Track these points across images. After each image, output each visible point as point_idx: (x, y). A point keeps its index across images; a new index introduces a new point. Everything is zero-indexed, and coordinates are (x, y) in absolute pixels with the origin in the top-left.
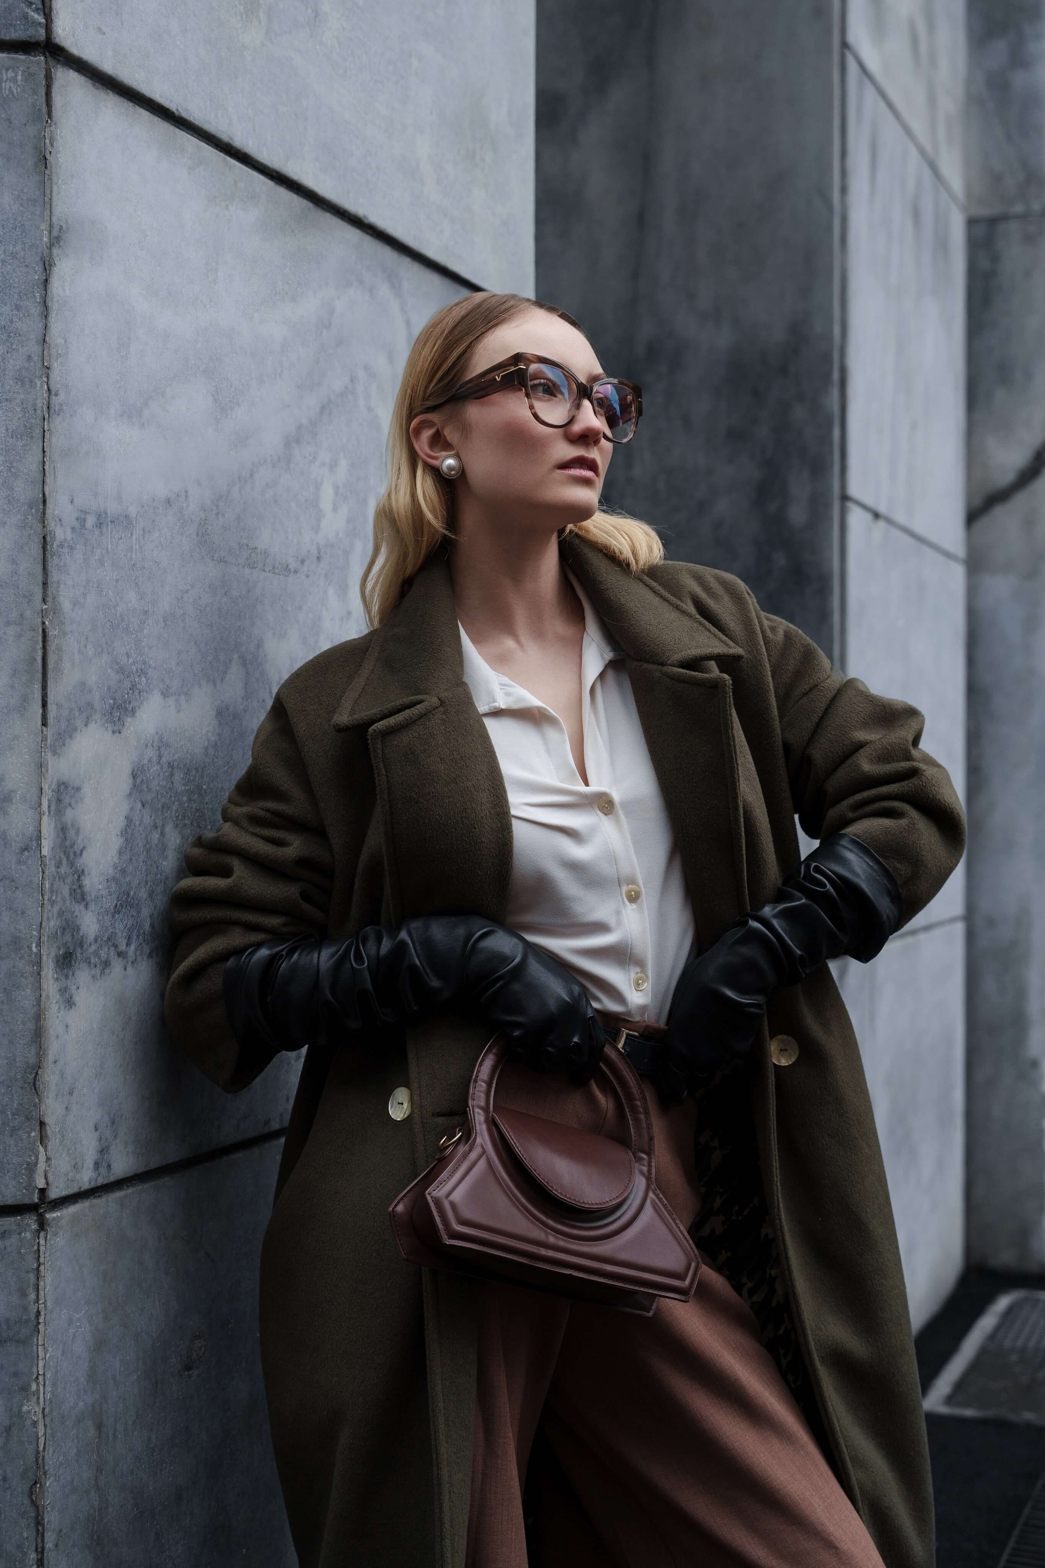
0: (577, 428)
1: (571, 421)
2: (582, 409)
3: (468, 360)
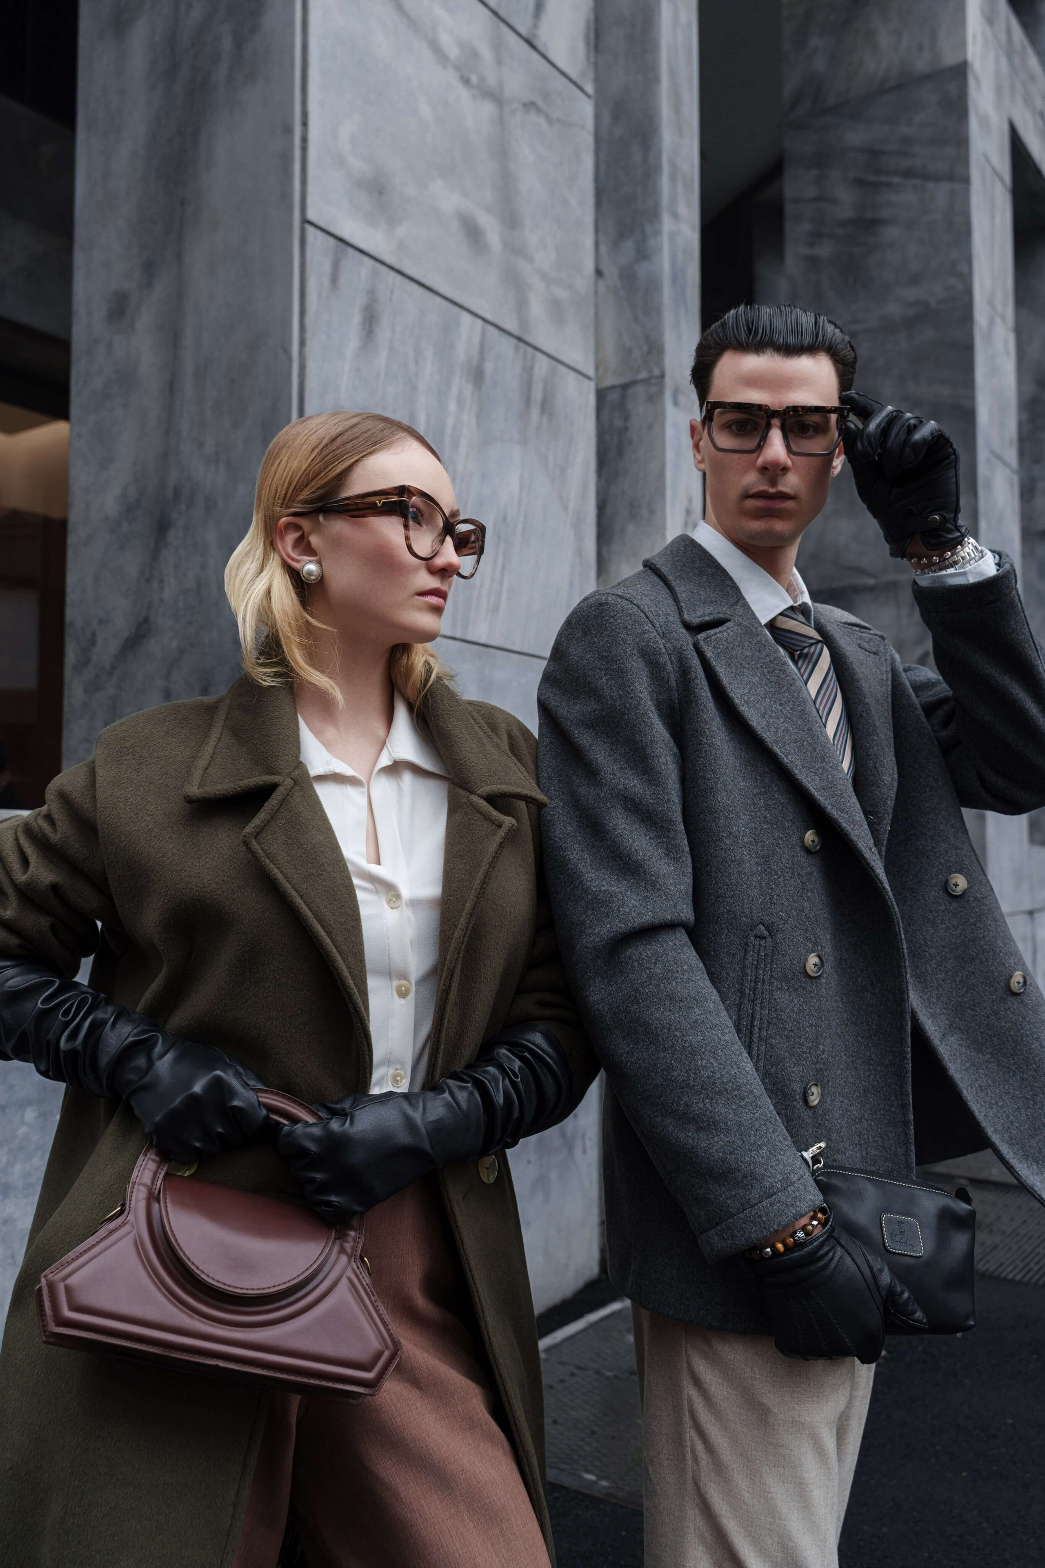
1: (435, 555)
2: (445, 544)
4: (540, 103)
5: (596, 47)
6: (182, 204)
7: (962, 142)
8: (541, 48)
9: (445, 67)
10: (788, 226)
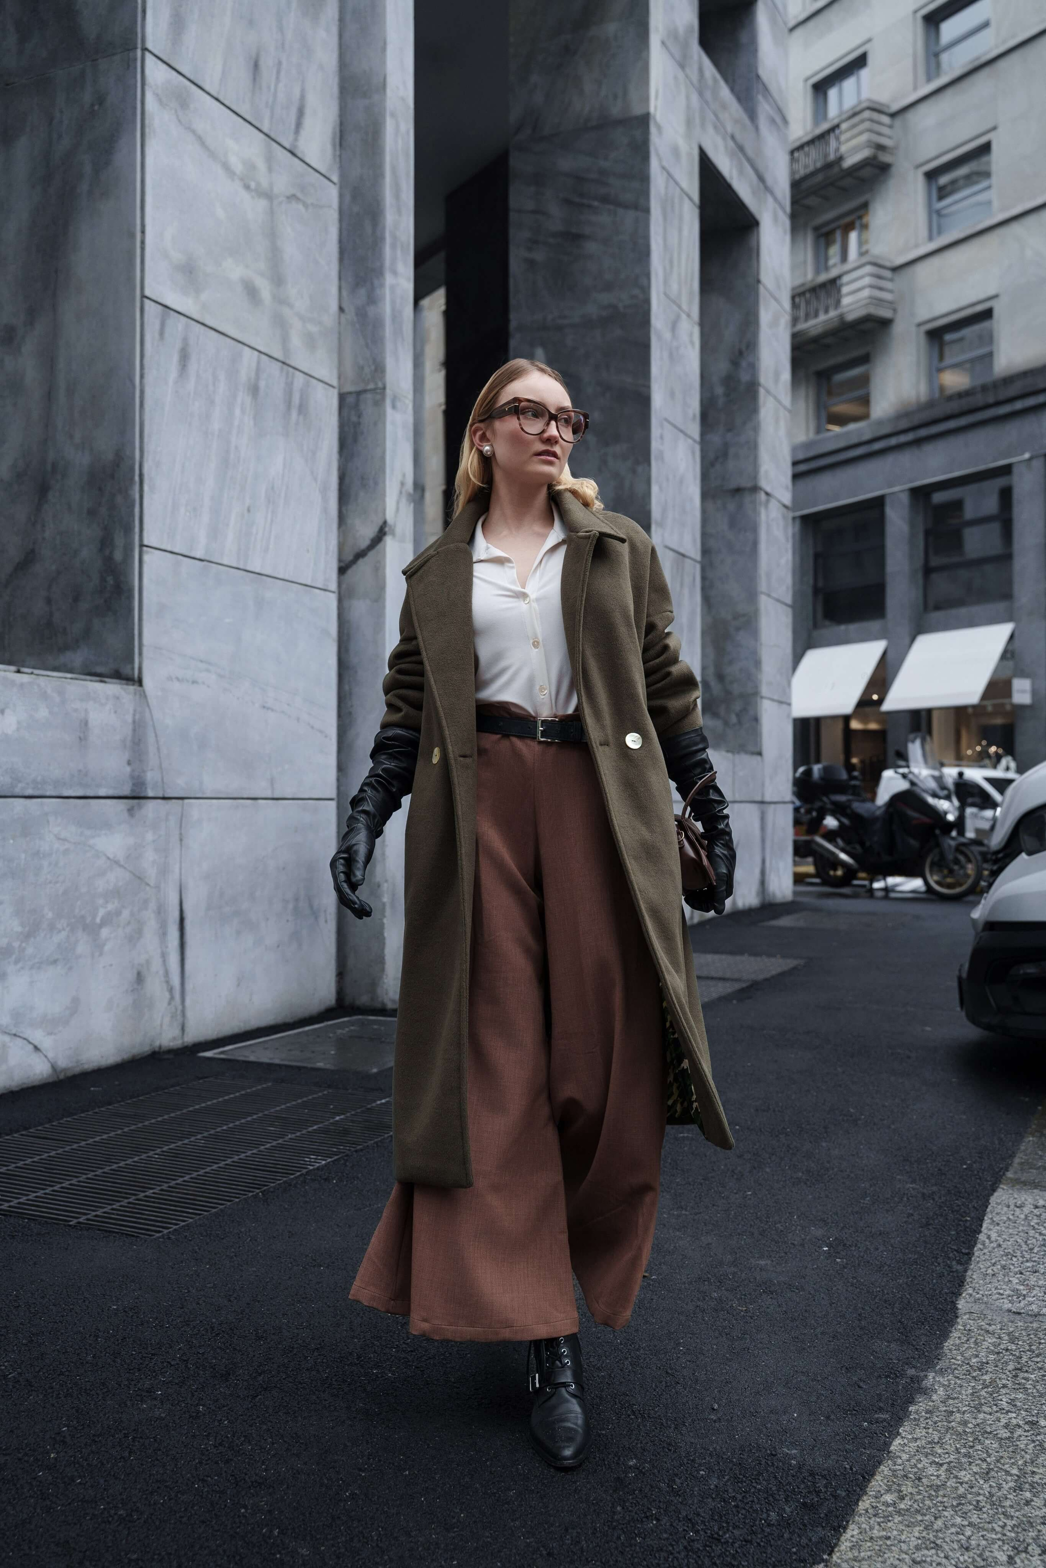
0: (546, 435)
1: (543, 431)
2: (550, 425)
3: (497, 398)
4: (299, 195)
5: (341, 145)
6: (56, 272)
7: (645, 179)
8: (300, 155)
9: (233, 180)
10: (512, 231)
